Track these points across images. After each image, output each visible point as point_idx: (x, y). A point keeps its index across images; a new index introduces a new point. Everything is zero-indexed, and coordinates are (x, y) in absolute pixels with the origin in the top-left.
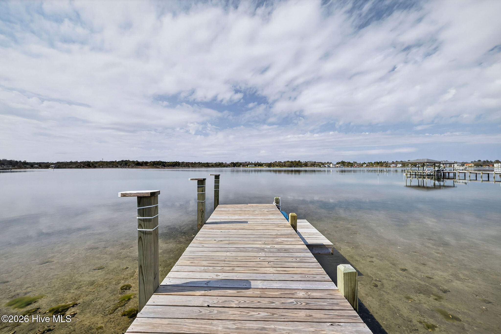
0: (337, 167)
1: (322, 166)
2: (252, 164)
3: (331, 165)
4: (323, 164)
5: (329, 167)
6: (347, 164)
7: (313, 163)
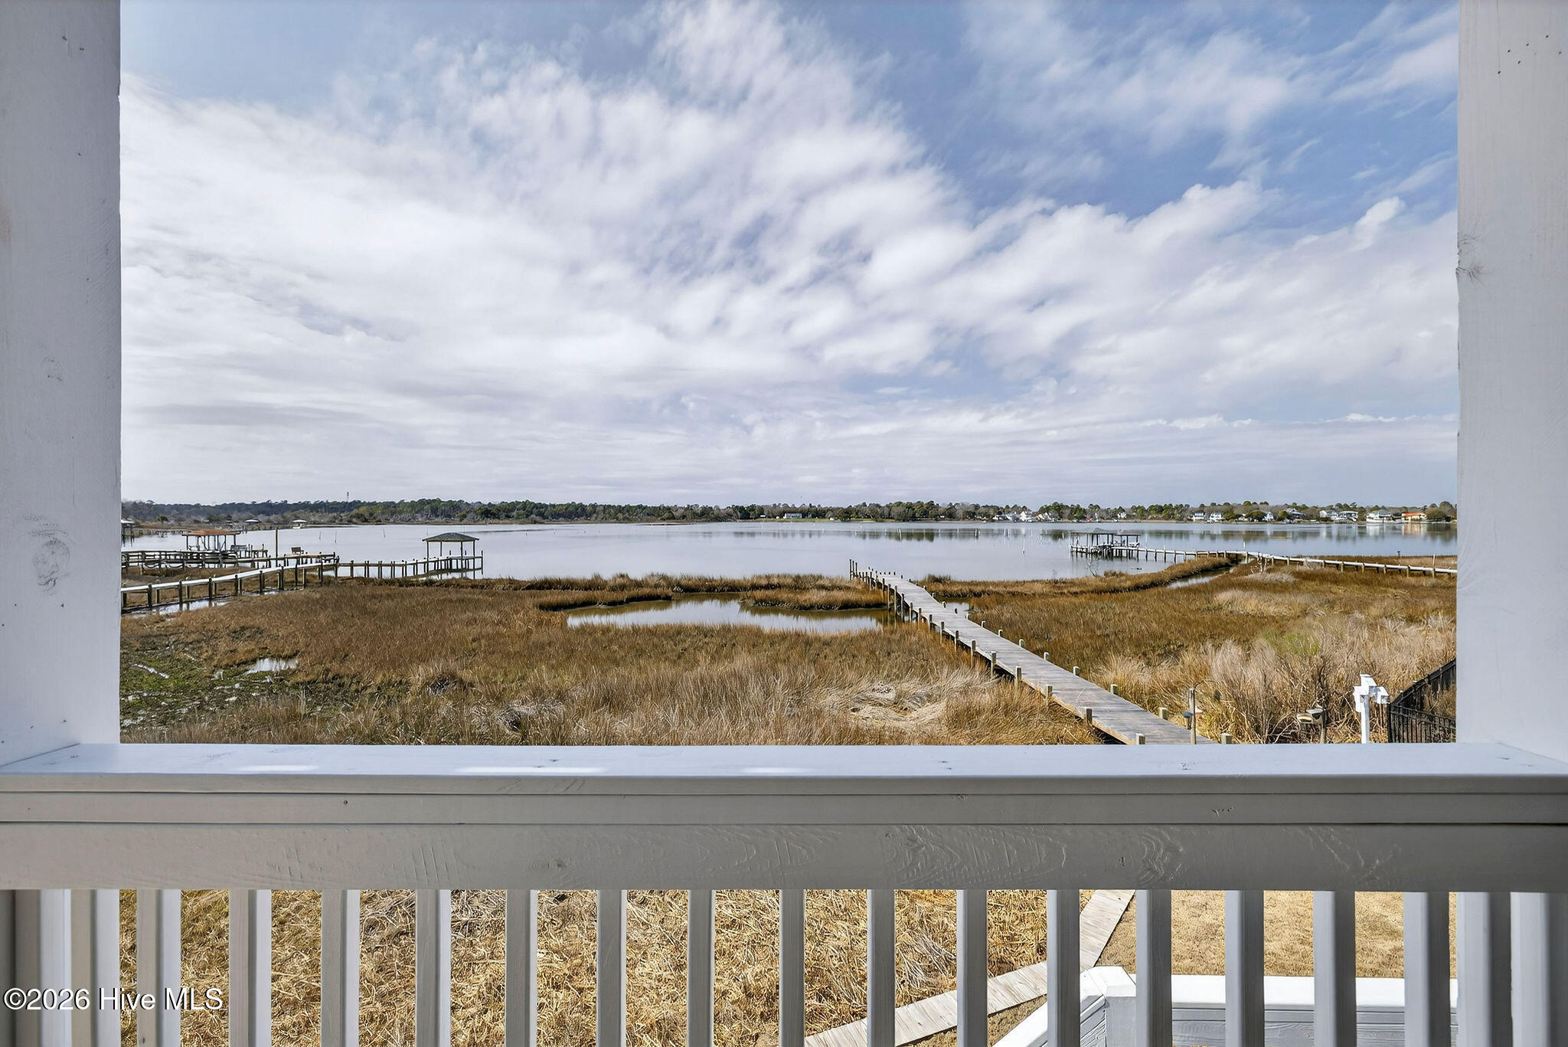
0: (1040, 521)
1: (995, 518)
2: (793, 511)
3: (1023, 516)
4: (999, 511)
5: (1017, 520)
6: (1067, 512)
7: (972, 510)
